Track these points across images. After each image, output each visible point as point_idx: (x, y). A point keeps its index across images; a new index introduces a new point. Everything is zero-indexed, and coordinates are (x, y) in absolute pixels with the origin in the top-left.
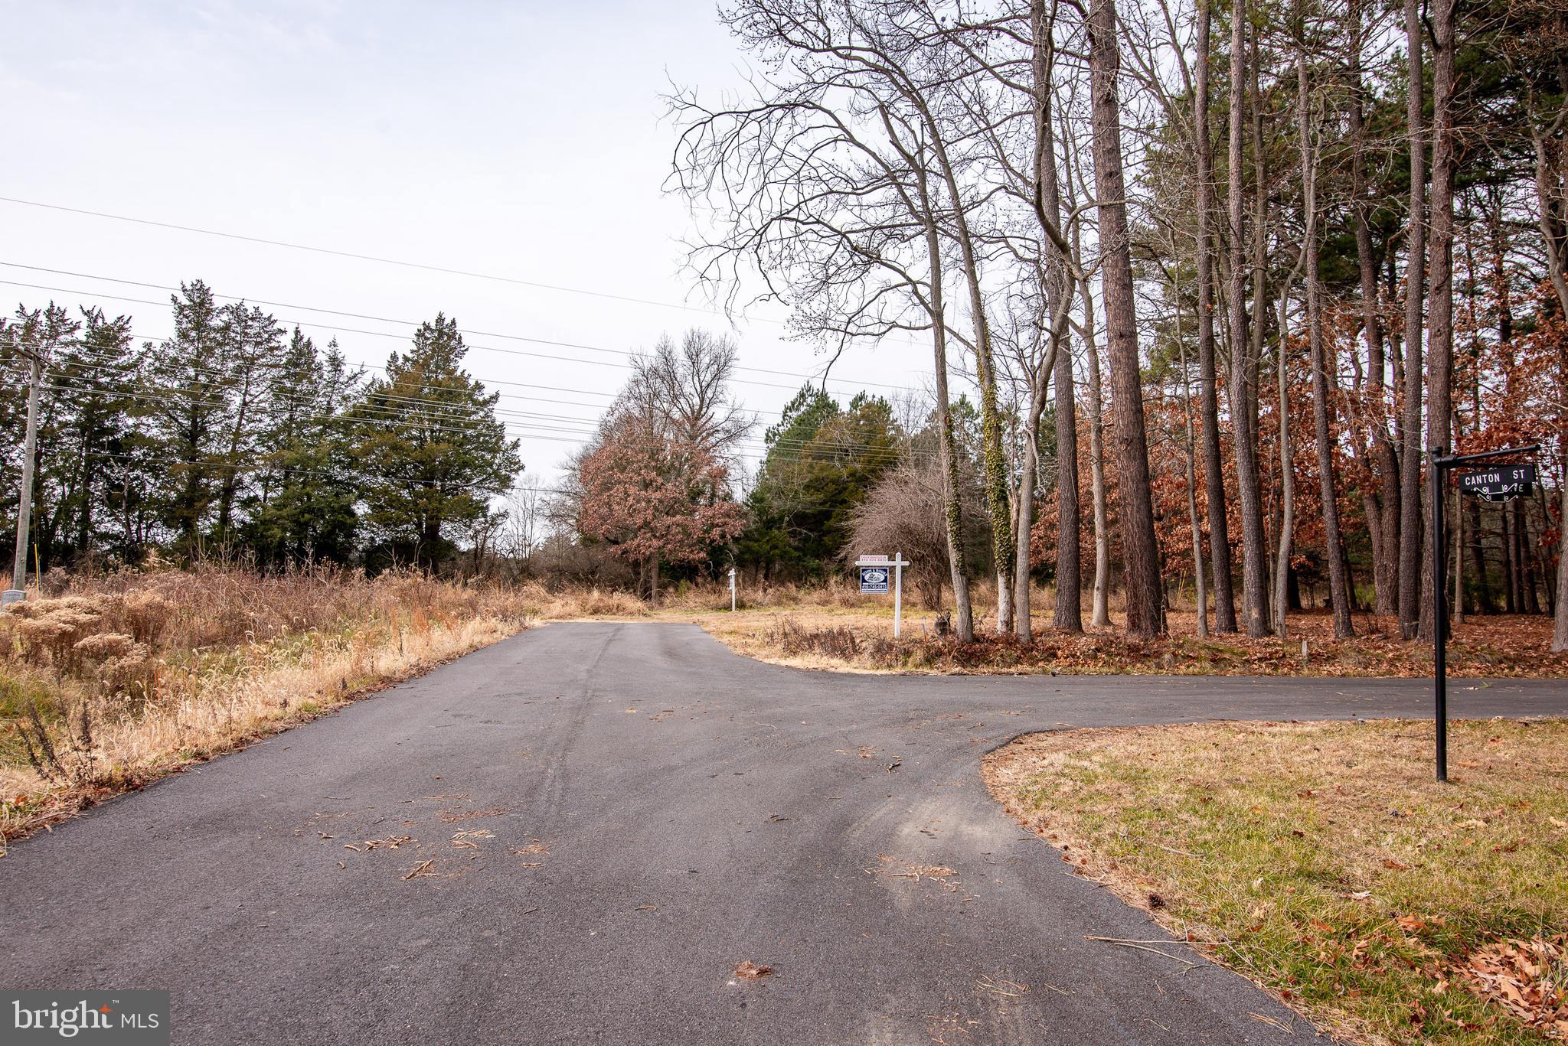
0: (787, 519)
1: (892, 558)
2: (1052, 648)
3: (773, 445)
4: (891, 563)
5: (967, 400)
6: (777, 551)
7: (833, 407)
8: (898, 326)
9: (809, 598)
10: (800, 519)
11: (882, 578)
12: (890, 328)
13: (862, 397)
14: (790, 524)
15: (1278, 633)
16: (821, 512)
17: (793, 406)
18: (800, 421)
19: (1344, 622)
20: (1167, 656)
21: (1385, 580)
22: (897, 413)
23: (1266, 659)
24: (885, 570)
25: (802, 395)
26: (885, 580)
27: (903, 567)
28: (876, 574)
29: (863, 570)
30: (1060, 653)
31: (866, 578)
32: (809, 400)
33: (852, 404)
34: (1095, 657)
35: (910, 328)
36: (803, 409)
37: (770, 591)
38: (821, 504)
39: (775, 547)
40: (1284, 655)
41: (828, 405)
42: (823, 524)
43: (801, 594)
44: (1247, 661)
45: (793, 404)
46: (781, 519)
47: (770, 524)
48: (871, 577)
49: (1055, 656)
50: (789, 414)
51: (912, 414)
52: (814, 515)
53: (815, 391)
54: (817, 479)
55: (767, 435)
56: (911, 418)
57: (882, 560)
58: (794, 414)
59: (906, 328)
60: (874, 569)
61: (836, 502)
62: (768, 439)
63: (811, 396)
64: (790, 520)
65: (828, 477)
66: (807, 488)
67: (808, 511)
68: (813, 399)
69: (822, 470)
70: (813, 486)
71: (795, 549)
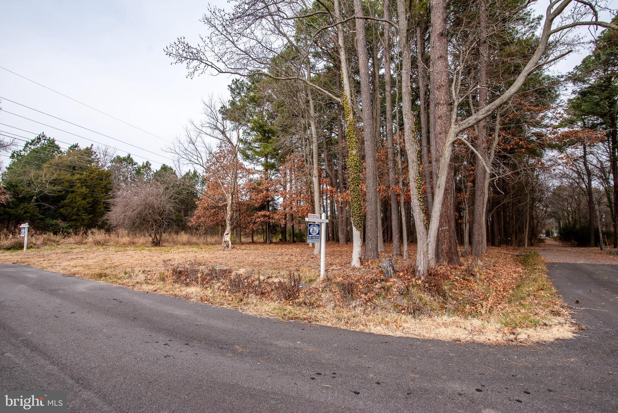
0: (35, 198)
3: (15, 160)
5: (131, 157)
7: (58, 148)
10: (44, 198)
13: (76, 146)
14: (37, 200)
16: (58, 196)
17: (32, 143)
18: (36, 152)
25: (39, 139)
32: (43, 142)
33: (70, 148)
36: (38, 145)
38: (59, 192)
39: (27, 212)
41: (55, 146)
42: (60, 202)
43: (58, 238)
45: (33, 141)
46: (31, 197)
50: (29, 146)
52: (53, 197)
53: (48, 138)
54: (56, 180)
55: (13, 155)
58: (32, 147)
61: (68, 192)
62: (13, 157)
63: (44, 140)
64: (37, 198)
65: (64, 179)
66: (51, 183)
67: (50, 194)
68: (46, 141)
69: (59, 175)
70: (54, 183)
71: (40, 214)
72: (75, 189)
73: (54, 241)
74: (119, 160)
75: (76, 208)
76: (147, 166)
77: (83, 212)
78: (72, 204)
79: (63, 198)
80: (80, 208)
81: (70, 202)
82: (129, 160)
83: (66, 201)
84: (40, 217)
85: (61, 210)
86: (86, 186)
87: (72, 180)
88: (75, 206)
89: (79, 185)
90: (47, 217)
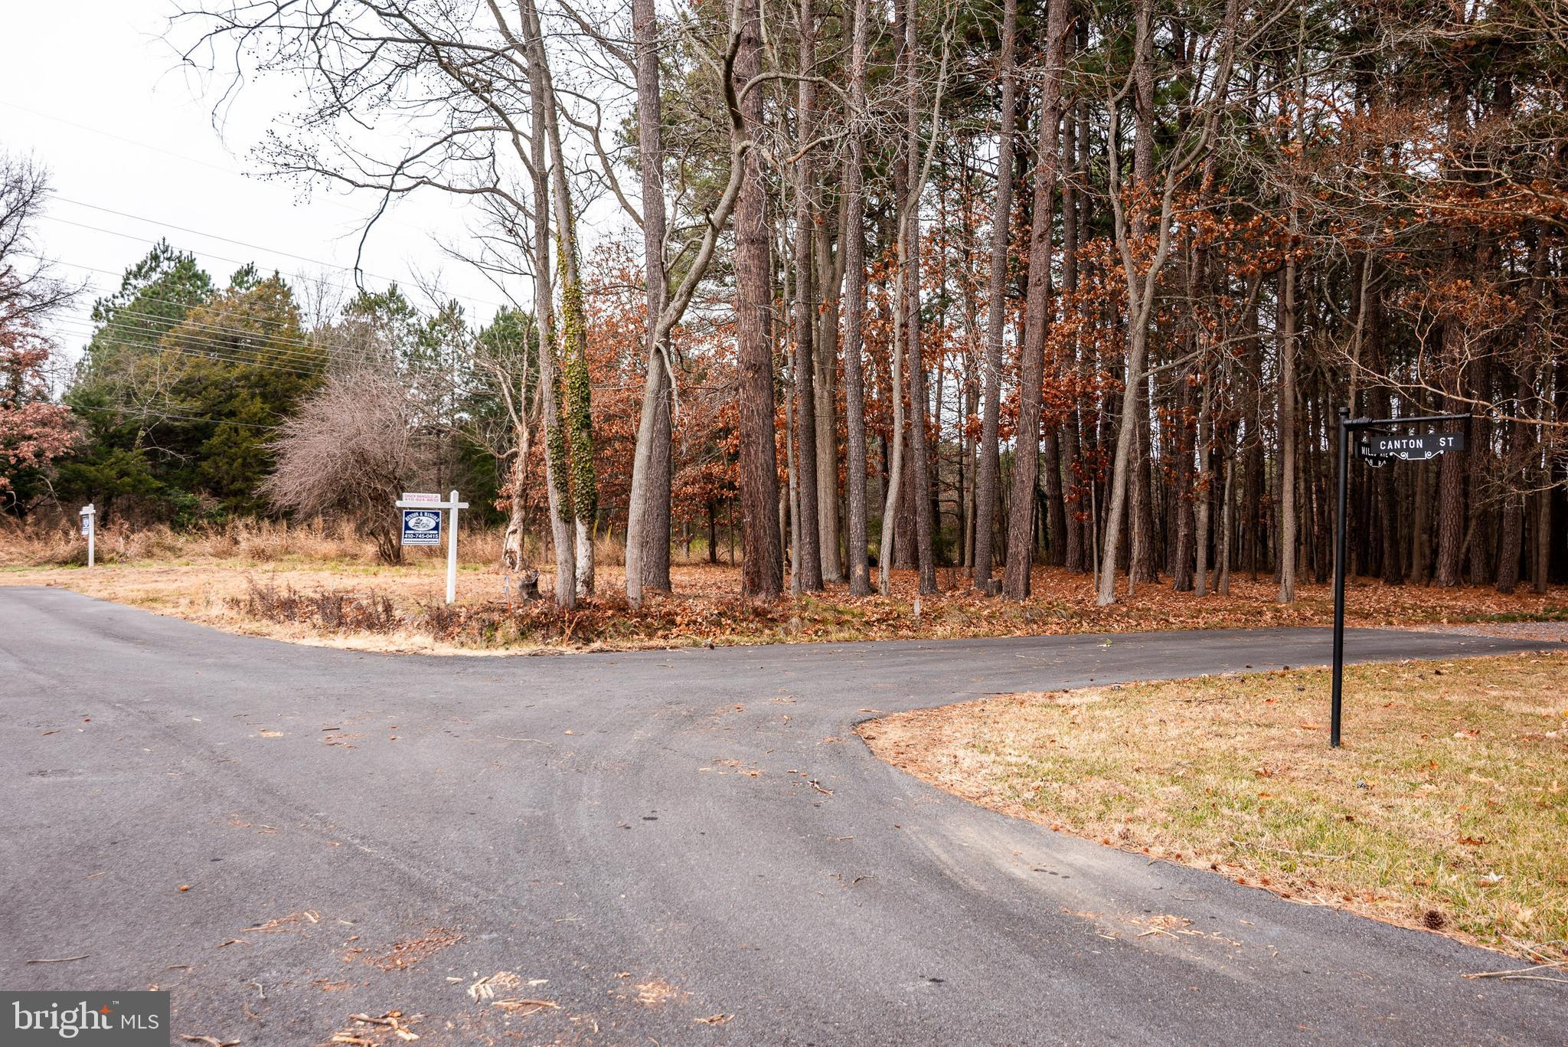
0: (142, 433)
1: (446, 498)
2: (669, 614)
3: (103, 324)
4: (445, 505)
5: (398, 292)
6: (126, 479)
7: (203, 279)
8: (430, 183)
9: (196, 547)
10: (162, 434)
11: (433, 524)
12: (418, 184)
13: (249, 271)
14: (147, 440)
15: (883, 591)
16: (196, 428)
17: (139, 272)
18: (152, 295)
19: (929, 579)
20: (795, 620)
21: (905, 532)
22: (301, 297)
23: (884, 621)
24: (437, 514)
25: (155, 258)
26: (436, 528)
27: (461, 511)
28: (424, 519)
29: (407, 514)
30: (678, 619)
31: (411, 524)
32: (165, 265)
33: (234, 279)
34: (719, 624)
35: (449, 188)
36: (155, 276)
37: (135, 537)
38: (196, 415)
39: (123, 474)
40: (899, 616)
41: (196, 276)
42: (200, 442)
43: (181, 541)
44: (867, 623)
45: (140, 268)
46: (134, 432)
47: (115, 439)
48: (417, 523)
49: (673, 623)
50: (133, 281)
51: (324, 301)
52: (185, 431)
53: (176, 253)
54: (189, 381)
55: (96, 309)
56: (323, 307)
57: (433, 500)
58: (141, 283)
59: (444, 188)
60: (422, 511)
61: (219, 414)
62: (96, 315)
63: (169, 259)
64: (147, 435)
65: (207, 378)
66: (176, 391)
67: (177, 424)
68: (172, 264)
69: (197, 366)
70: (185, 389)
71: (155, 477)
72: (236, 403)
73: (171, 549)
74: (367, 304)
75: (240, 460)
76: (451, 316)
77: (257, 470)
78: (230, 447)
79: (206, 432)
80: (248, 460)
81: (223, 443)
82: (393, 302)
83: (215, 440)
84: (154, 486)
85: (205, 464)
86: (264, 396)
87: (228, 379)
88: (236, 454)
89: (244, 393)
90: (171, 486)
